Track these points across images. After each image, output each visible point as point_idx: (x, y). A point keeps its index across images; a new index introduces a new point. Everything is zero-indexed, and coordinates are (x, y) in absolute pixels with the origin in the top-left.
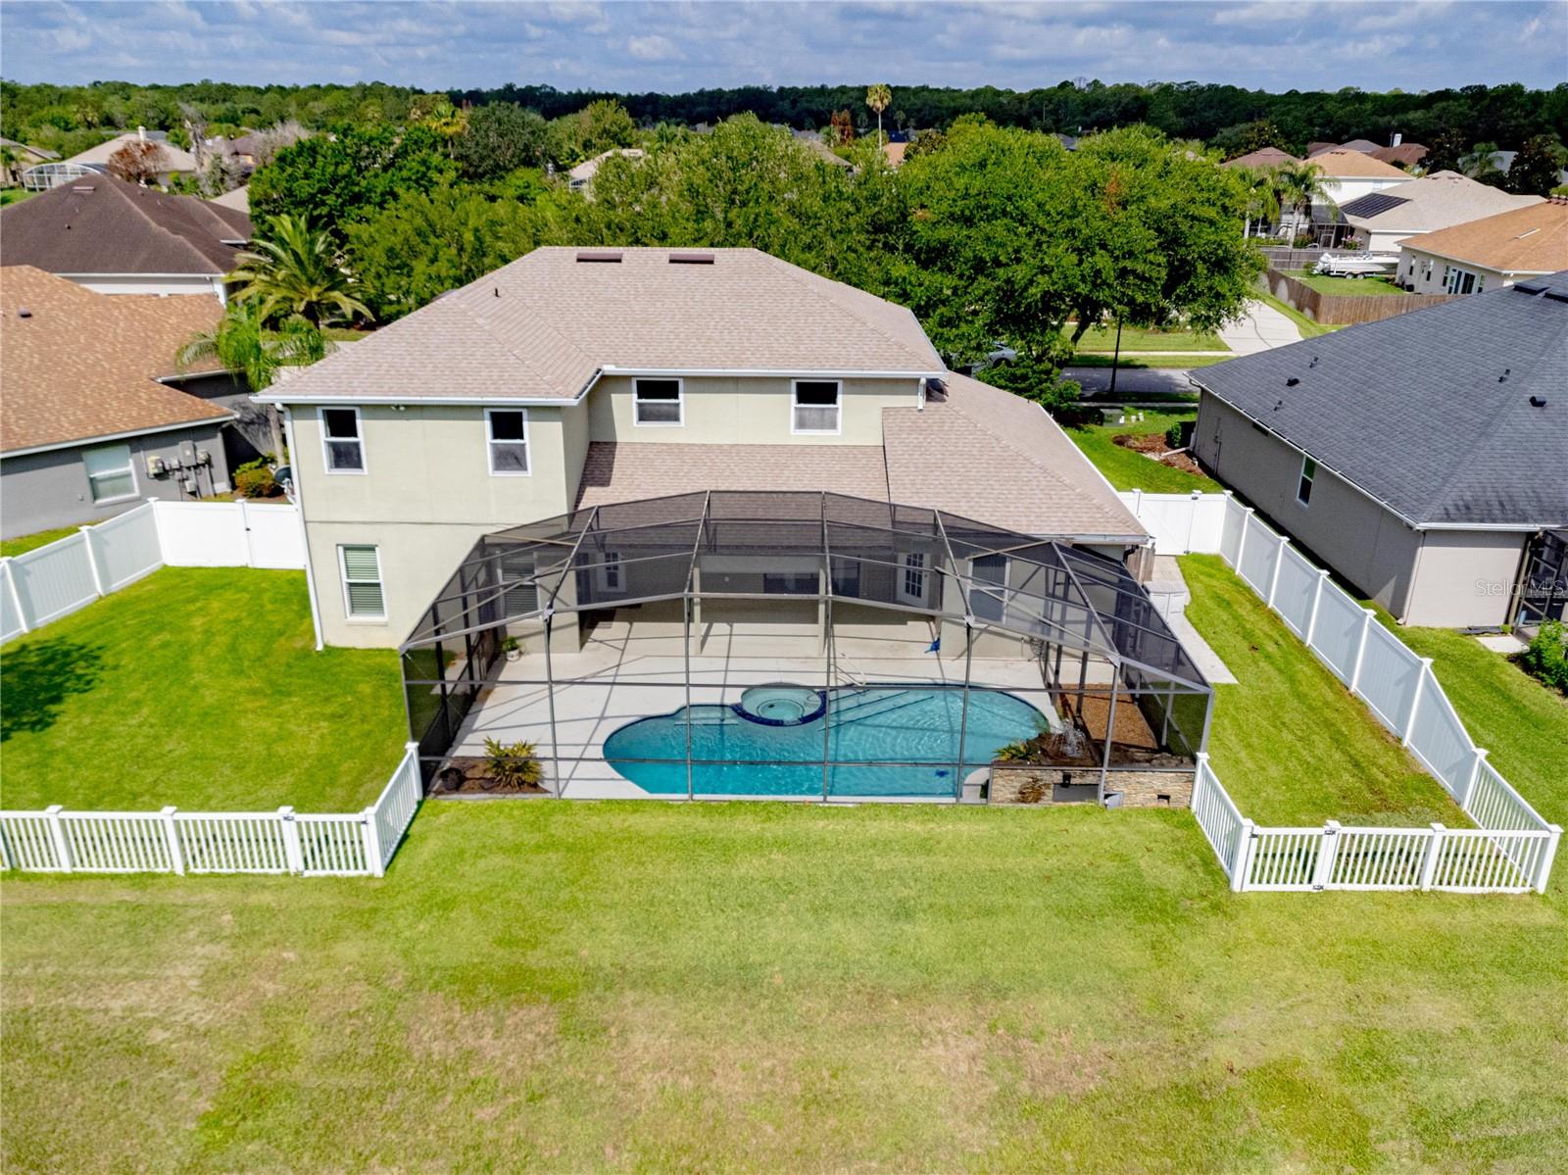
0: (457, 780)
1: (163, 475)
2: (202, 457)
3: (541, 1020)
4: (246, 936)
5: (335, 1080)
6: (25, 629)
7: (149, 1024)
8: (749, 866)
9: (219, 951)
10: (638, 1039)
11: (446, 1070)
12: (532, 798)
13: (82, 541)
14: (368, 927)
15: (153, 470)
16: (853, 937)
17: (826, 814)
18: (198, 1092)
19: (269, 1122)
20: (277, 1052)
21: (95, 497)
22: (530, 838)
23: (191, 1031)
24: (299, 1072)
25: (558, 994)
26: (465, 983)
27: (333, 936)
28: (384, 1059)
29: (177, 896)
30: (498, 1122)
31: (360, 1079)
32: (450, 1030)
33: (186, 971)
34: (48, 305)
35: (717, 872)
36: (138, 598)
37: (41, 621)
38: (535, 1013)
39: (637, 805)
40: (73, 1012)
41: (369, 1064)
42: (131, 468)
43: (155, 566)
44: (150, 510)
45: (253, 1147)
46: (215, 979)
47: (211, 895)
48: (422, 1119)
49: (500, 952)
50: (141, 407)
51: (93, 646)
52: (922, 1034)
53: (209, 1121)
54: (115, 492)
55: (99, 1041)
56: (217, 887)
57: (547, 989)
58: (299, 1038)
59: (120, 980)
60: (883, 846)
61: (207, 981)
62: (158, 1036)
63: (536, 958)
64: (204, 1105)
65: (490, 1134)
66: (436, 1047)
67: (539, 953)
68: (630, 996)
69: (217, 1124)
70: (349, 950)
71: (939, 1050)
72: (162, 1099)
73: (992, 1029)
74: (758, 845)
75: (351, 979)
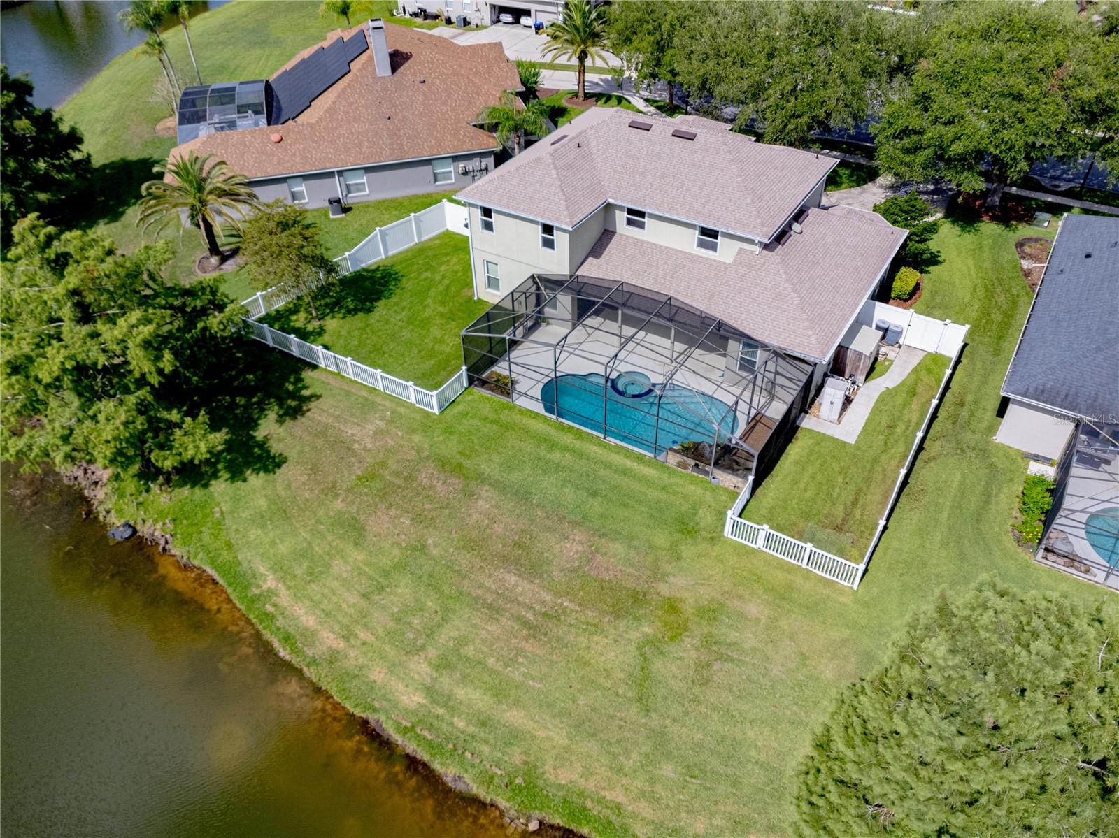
0: (483, 383)
1: (466, 173)
2: (483, 166)
3: (458, 483)
4: (392, 422)
5: (393, 479)
6: (383, 257)
7: (355, 441)
8: (556, 456)
9: (382, 424)
10: (480, 502)
11: (424, 489)
12: (504, 399)
13: (410, 220)
14: (425, 432)
15: (461, 171)
16: (570, 495)
17: (601, 444)
18: (359, 468)
19: (372, 485)
20: (383, 464)
21: (436, 181)
22: (492, 417)
23: (365, 449)
24: (386, 472)
25: (467, 478)
26: (442, 463)
27: (414, 431)
28: (410, 478)
29: (378, 400)
30: (430, 511)
31: (400, 482)
32: (431, 476)
33: (371, 428)
34: (433, 75)
35: (543, 453)
36: (430, 248)
37: (390, 253)
38: (457, 481)
39: (536, 415)
40: (339, 429)
41: (405, 478)
42: (452, 169)
43: (442, 230)
44: (443, 205)
45: (366, 490)
46: (379, 433)
47: (387, 403)
48: (410, 501)
49: (458, 457)
50: (459, 140)
51: (400, 274)
52: (567, 538)
53: (359, 478)
54: (444, 179)
55: (342, 442)
56: (391, 401)
57: (464, 475)
58: (390, 462)
59: (354, 423)
60: (608, 466)
61: (375, 433)
62: (356, 446)
63: (468, 463)
64: (359, 473)
65: (426, 513)
66: (425, 480)
67: (469, 462)
68: (487, 487)
69: (360, 480)
70: (416, 438)
71: (568, 545)
72: (350, 466)
73: (591, 546)
74: (565, 449)
75: (413, 448)
